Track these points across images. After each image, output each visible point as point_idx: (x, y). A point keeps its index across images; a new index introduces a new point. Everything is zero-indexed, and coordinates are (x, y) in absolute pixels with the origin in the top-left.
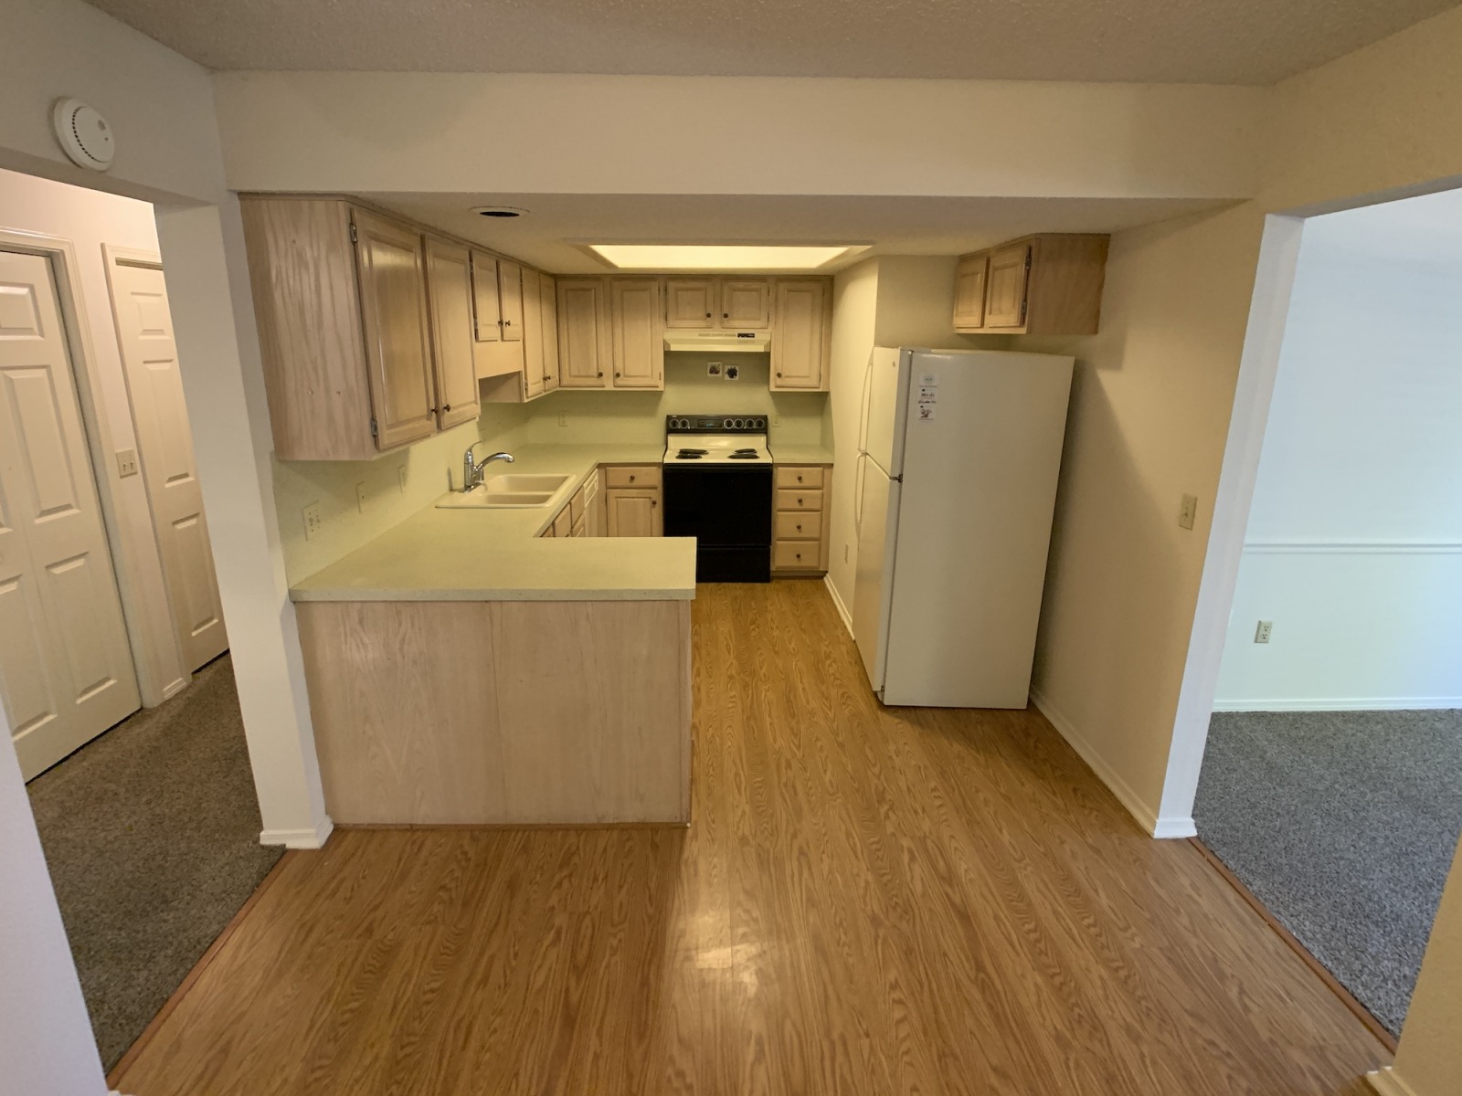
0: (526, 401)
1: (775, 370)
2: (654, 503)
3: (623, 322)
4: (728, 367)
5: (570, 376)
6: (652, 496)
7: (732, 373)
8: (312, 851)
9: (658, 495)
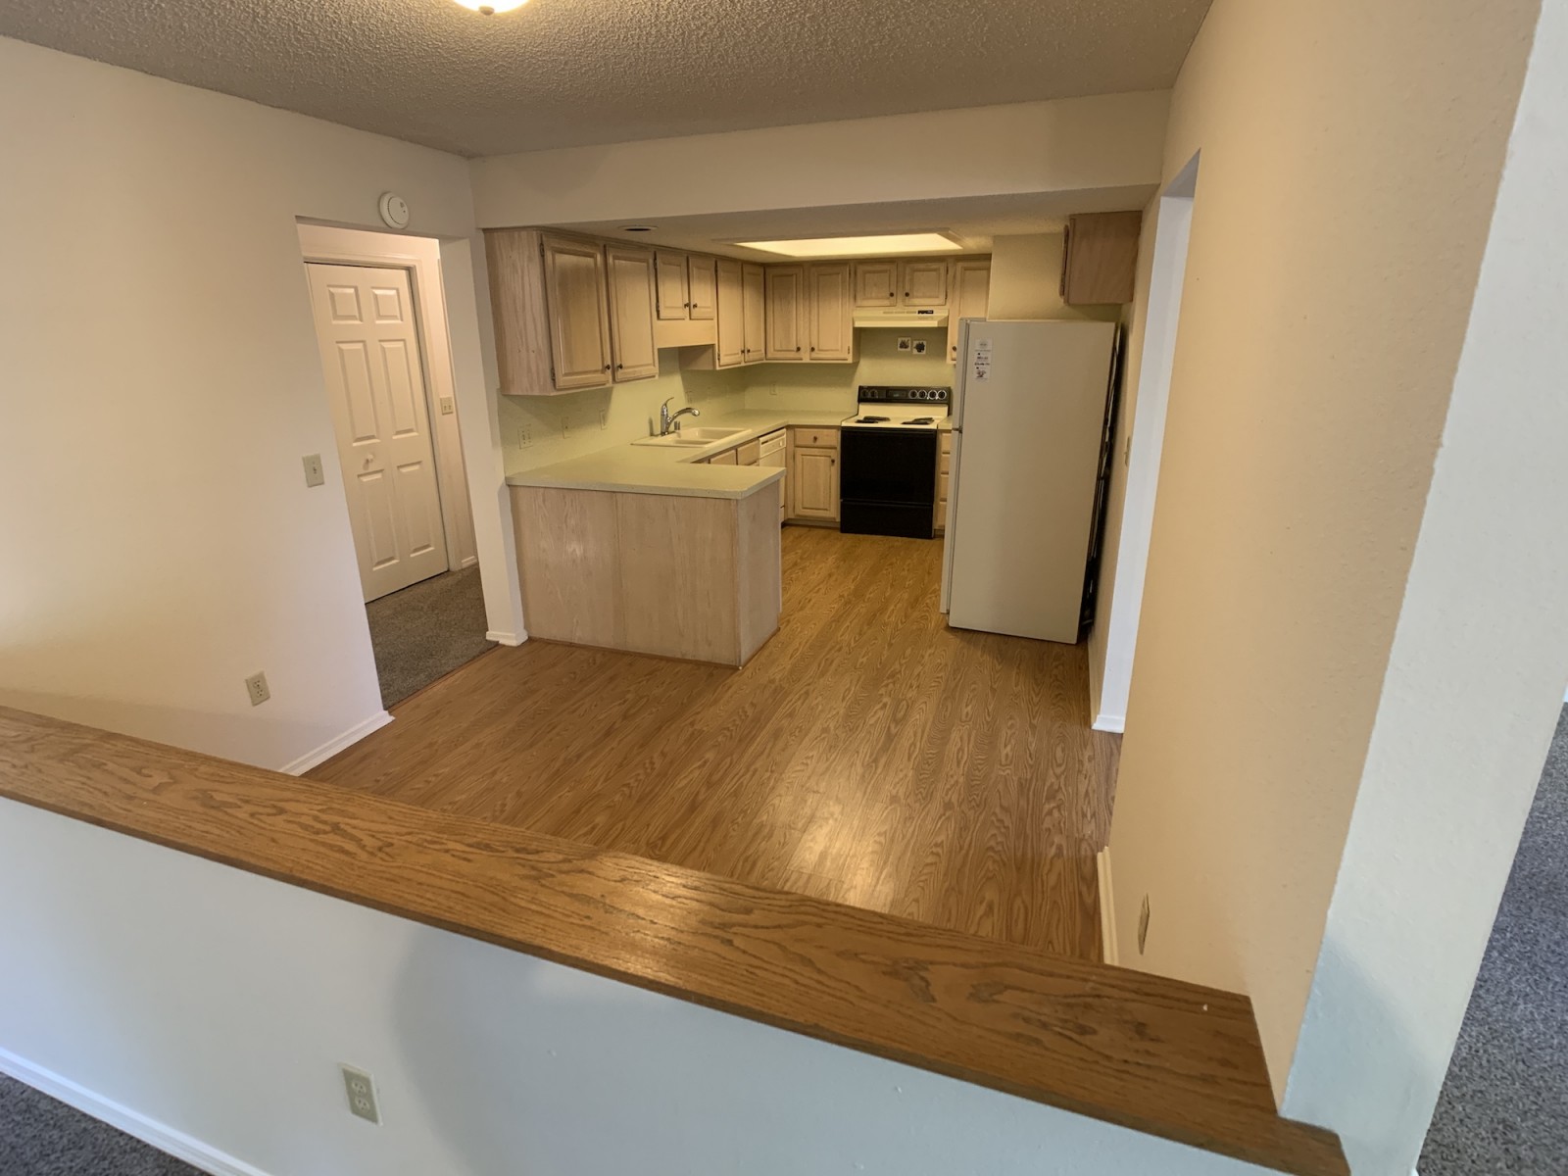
0: (718, 368)
1: (952, 344)
2: (833, 461)
3: (818, 301)
4: (916, 343)
5: (775, 350)
6: (832, 455)
7: (920, 348)
8: (511, 647)
9: (836, 455)
